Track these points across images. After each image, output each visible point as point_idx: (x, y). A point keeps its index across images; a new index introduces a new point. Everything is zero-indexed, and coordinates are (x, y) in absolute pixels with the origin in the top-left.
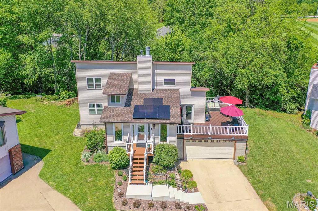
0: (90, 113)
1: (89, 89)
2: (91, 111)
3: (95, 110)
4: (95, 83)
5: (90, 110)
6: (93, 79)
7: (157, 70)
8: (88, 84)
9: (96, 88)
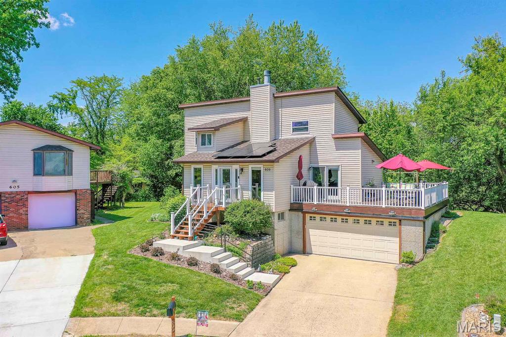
7: (281, 107)
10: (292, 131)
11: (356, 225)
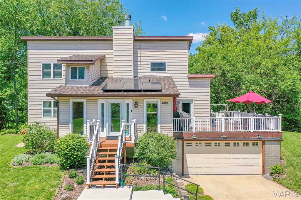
0: (43, 116)
1: (44, 79)
2: (45, 114)
3: (50, 111)
4: (53, 70)
5: (44, 112)
6: (50, 64)
7: (140, 49)
8: (43, 72)
9: (54, 77)
10: (150, 70)
11: (227, 147)
